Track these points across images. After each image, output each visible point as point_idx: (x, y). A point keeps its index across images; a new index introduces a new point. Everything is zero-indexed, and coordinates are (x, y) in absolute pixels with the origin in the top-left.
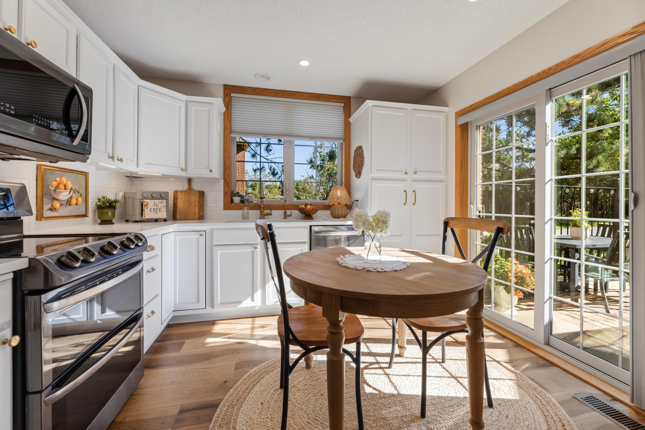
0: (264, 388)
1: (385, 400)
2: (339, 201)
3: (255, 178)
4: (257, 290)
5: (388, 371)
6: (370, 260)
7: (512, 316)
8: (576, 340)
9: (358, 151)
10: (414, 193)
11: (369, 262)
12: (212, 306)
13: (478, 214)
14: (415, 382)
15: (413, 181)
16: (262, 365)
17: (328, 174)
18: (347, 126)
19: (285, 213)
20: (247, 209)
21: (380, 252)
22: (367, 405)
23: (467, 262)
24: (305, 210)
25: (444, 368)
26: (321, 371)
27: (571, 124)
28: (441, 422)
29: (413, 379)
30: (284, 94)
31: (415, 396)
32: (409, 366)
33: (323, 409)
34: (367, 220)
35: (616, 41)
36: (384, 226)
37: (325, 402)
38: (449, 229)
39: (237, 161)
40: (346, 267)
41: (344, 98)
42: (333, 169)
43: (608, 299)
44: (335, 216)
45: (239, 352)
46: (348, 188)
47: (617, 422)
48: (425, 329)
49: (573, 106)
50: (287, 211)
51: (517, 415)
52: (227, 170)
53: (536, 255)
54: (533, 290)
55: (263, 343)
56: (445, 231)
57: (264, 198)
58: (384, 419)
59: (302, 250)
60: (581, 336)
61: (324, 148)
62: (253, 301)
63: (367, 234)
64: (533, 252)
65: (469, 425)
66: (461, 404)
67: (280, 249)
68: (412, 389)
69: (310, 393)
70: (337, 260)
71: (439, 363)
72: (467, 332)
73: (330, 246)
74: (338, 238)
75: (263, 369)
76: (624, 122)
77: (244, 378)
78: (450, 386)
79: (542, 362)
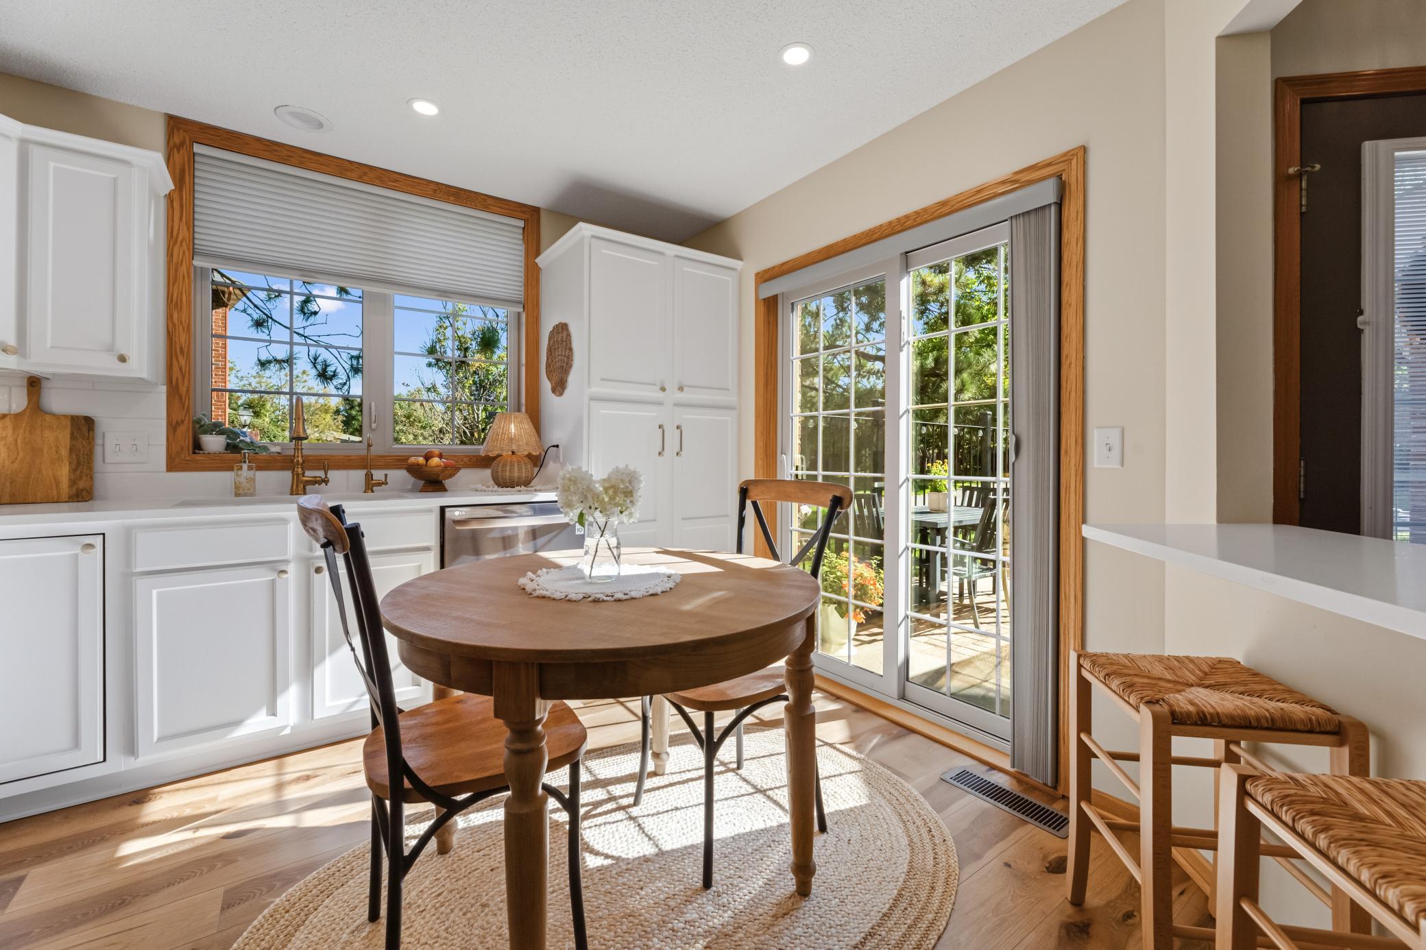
0: (319, 934)
1: (630, 875)
2: (514, 448)
3: (259, 383)
4: (286, 687)
5: (635, 811)
6: (595, 577)
7: (849, 657)
8: (940, 683)
9: (558, 333)
10: (679, 430)
11: (593, 581)
12: (131, 748)
13: (794, 472)
14: (688, 820)
15: (677, 405)
16: (309, 877)
17: (475, 383)
18: (532, 276)
19: (369, 477)
20: (250, 468)
21: (617, 558)
22: (593, 898)
23: (783, 566)
24: (425, 469)
25: (745, 780)
26: (478, 851)
27: (927, 317)
28: (742, 885)
29: (683, 815)
30: (365, 174)
31: (690, 850)
32: (675, 791)
33: (489, 939)
34: (589, 489)
35: (992, 189)
36: (628, 501)
37: (492, 920)
38: (749, 503)
39: (213, 336)
40: (544, 597)
41: (525, 209)
42: (488, 370)
43: (978, 608)
44: (503, 483)
45: (231, 862)
46: (535, 416)
47: (996, 803)
48: (709, 709)
49: (929, 286)
50: (373, 472)
51: (864, 833)
52: (180, 358)
53: (886, 542)
54: (881, 605)
55: (314, 819)
56: (742, 507)
57: (306, 438)
58: (629, 916)
59: (419, 567)
60: (948, 673)
61: (464, 319)
62: (274, 714)
63: (591, 519)
64: (882, 538)
65: (791, 875)
66: (774, 841)
67: (376, 567)
68: (685, 837)
69: (452, 911)
70: (519, 583)
71: (733, 770)
72: (786, 698)
73: (489, 554)
74: (510, 532)
75: (315, 887)
76: (1003, 322)
77: (255, 927)
78: (753, 811)
79: (896, 730)
